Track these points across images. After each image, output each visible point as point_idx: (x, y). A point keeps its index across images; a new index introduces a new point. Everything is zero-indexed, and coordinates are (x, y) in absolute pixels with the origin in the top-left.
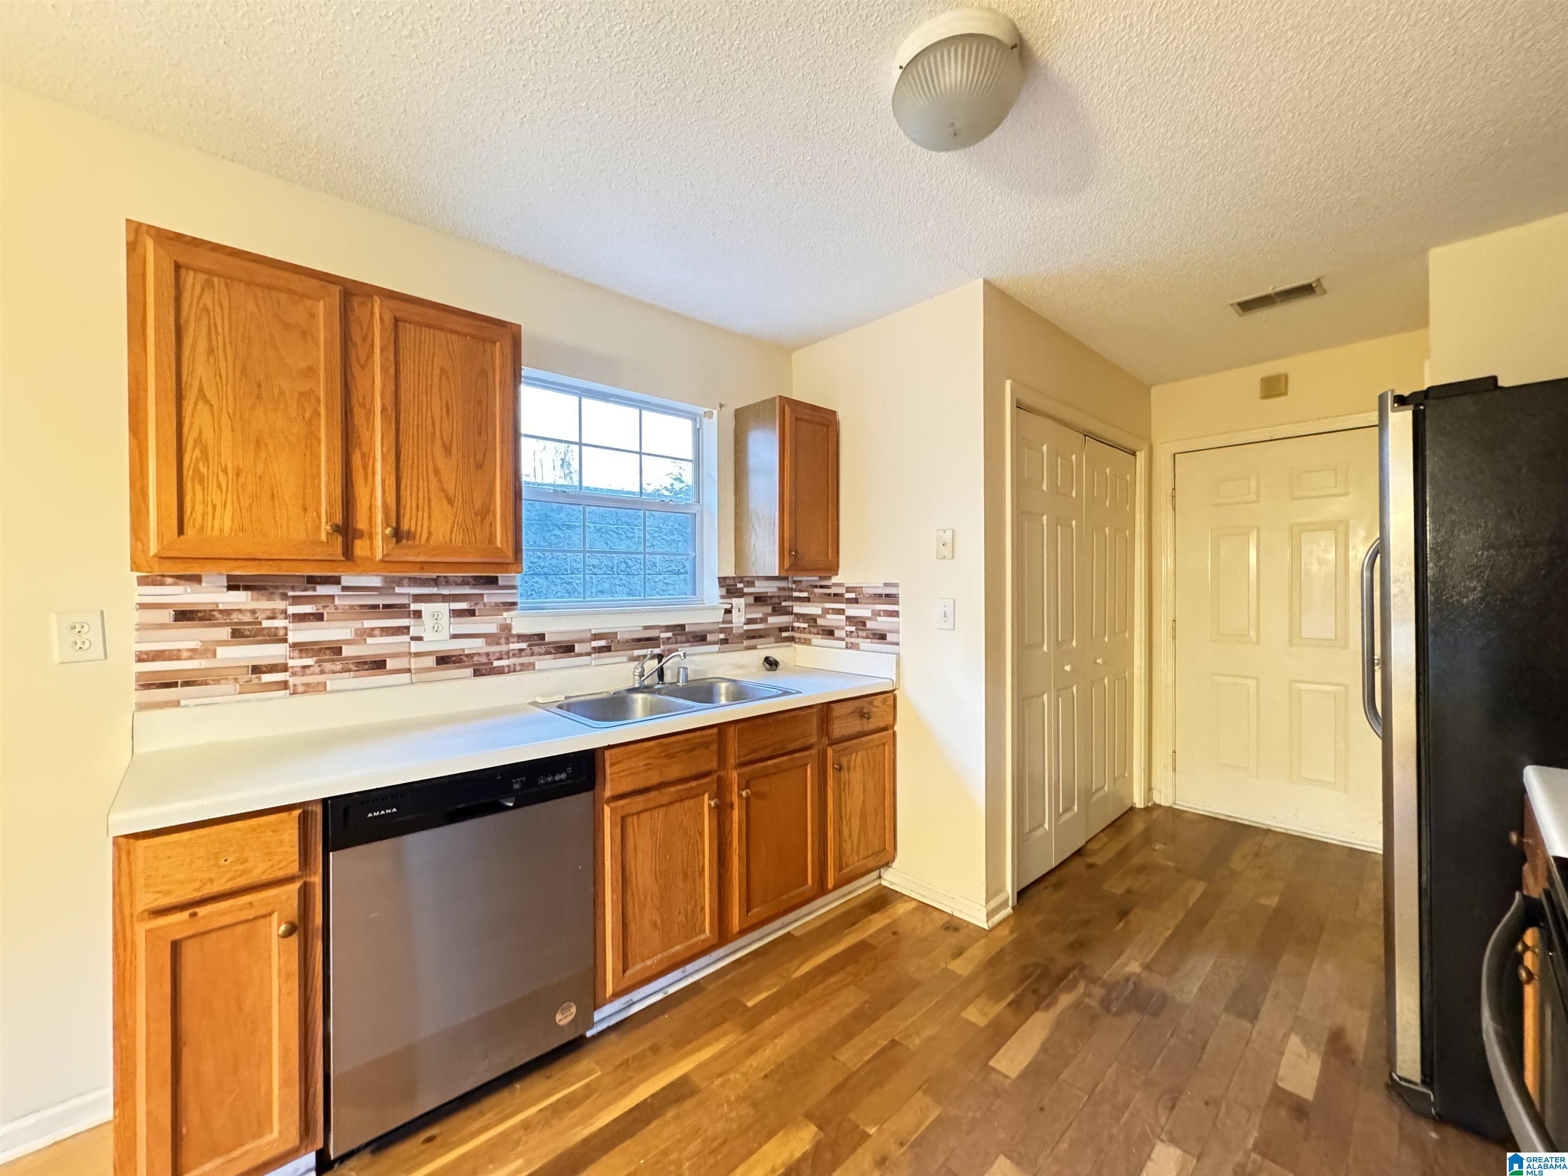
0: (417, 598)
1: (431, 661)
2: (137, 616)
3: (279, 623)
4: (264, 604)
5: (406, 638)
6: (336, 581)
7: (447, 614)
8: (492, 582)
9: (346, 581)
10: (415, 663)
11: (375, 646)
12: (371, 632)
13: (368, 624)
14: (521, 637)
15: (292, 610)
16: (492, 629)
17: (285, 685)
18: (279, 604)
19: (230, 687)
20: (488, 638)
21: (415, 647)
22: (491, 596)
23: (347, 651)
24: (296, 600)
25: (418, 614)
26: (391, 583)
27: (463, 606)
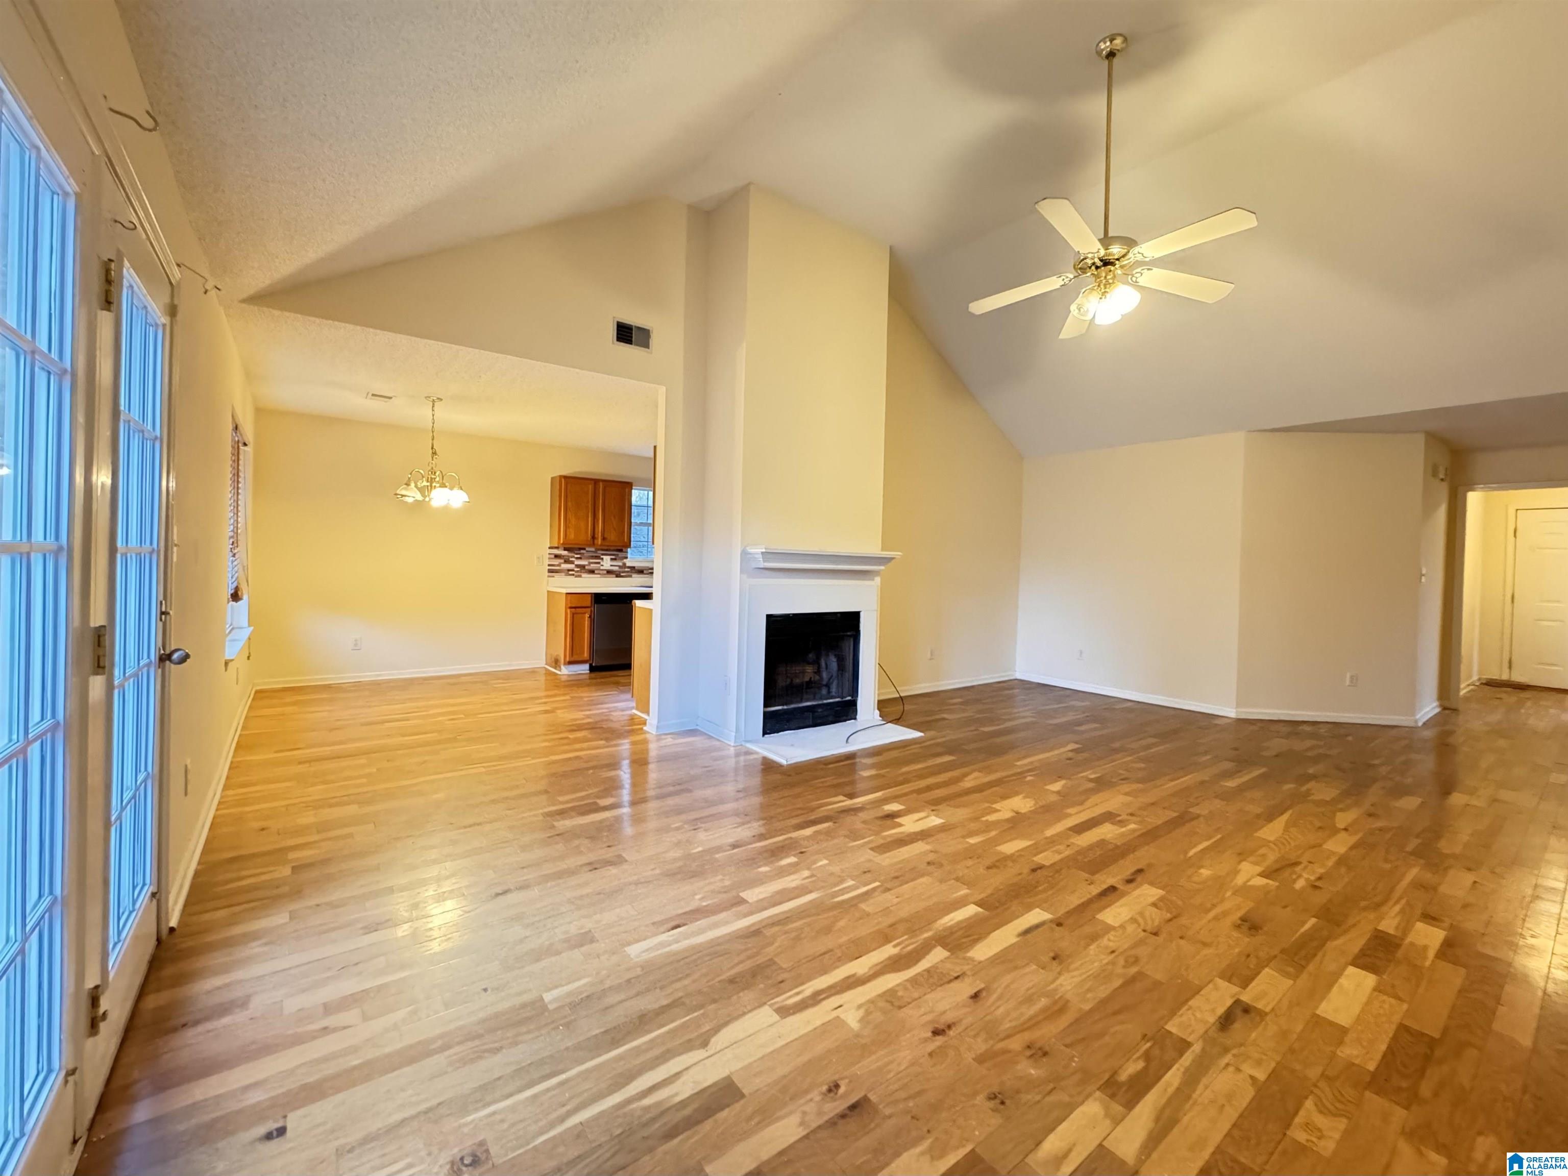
0: (603, 555)
1: (605, 572)
2: (548, 556)
3: (573, 559)
4: (570, 554)
5: (598, 565)
6: (584, 549)
7: (609, 560)
8: (621, 551)
9: (587, 549)
10: (601, 572)
11: (593, 566)
12: (592, 563)
13: (591, 561)
14: (629, 567)
15: (576, 556)
16: (620, 564)
17: (573, 575)
18: (573, 555)
19: (563, 574)
20: (619, 566)
21: (602, 568)
22: (621, 554)
23: (587, 567)
24: (577, 554)
25: (602, 559)
26: (597, 550)
27: (613, 557)
